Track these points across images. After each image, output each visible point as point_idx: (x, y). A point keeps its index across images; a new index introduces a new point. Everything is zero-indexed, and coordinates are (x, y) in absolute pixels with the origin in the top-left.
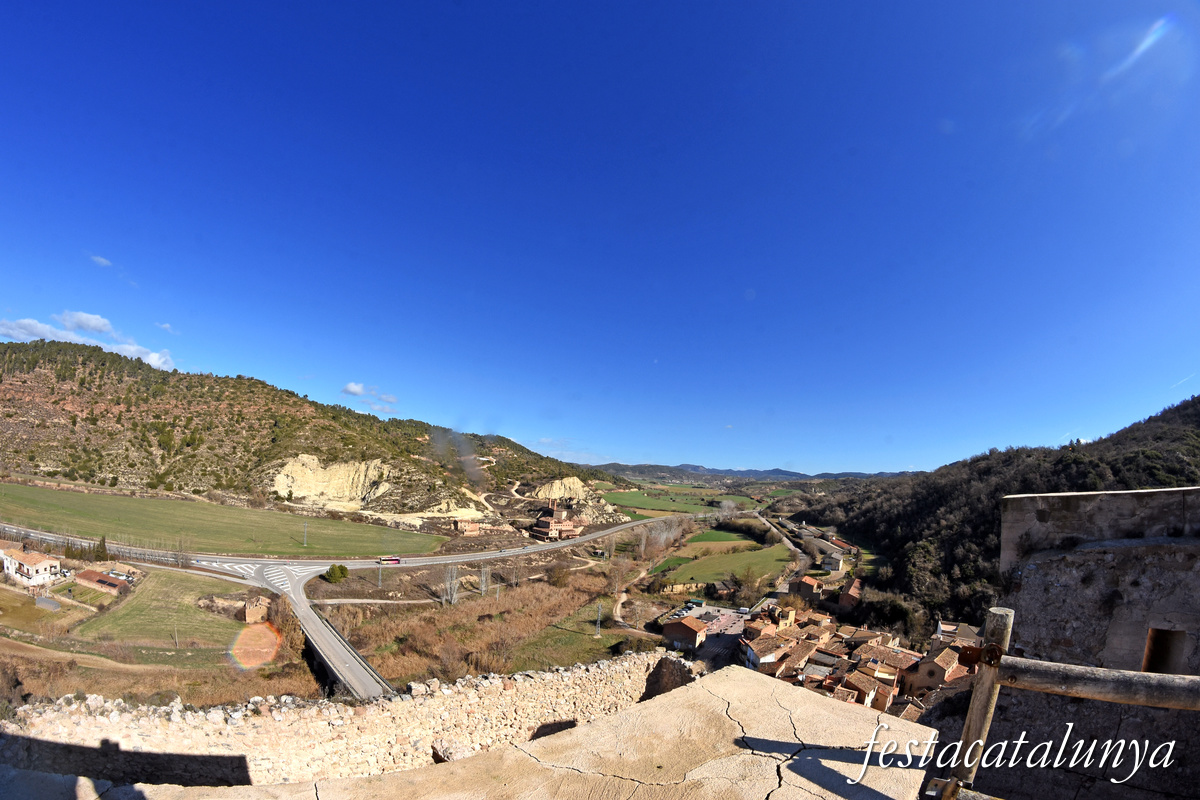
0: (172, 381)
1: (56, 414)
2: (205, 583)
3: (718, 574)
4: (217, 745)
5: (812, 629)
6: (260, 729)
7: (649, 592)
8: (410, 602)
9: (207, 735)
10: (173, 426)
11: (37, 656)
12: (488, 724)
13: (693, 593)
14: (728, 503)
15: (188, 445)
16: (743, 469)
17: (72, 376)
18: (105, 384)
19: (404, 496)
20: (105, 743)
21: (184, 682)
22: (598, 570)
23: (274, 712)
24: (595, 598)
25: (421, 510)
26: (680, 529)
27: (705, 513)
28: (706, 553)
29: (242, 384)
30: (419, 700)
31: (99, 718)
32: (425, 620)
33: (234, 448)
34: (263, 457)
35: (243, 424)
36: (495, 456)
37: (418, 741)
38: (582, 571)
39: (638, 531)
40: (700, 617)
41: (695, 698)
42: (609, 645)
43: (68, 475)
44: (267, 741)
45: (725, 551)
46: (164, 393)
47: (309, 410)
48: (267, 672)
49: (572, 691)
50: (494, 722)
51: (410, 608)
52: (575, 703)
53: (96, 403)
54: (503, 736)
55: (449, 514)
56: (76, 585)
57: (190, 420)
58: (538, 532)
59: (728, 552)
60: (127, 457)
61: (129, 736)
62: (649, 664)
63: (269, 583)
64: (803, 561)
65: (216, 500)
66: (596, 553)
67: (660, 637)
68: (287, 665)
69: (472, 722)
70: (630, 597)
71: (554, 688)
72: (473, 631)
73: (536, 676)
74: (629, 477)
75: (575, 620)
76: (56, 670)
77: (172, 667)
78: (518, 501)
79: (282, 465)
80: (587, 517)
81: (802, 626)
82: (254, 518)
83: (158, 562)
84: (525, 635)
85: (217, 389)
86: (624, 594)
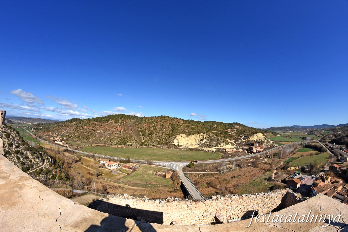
0: (144, 119)
1: (115, 131)
2: (155, 168)
3: (306, 163)
4: (156, 209)
5: (336, 184)
6: (168, 206)
7: (283, 170)
8: (212, 173)
9: (154, 206)
10: (146, 130)
11: (112, 184)
12: (232, 209)
13: (297, 170)
14: (309, 138)
15: (150, 134)
16: (313, 125)
17: (118, 122)
18: (127, 122)
19: (210, 143)
20: (127, 205)
21: (148, 192)
22: (268, 162)
23: (173, 202)
24: (267, 171)
25: (215, 146)
26: (294, 148)
27: (301, 142)
28: (302, 156)
29: (162, 117)
30: (214, 201)
31: (127, 200)
32: (216, 178)
33: (162, 134)
34: (170, 136)
35: (164, 128)
36: (236, 129)
37: (211, 213)
38: (263, 163)
39: (280, 149)
40: (299, 178)
41: (310, 204)
42: (269, 187)
43: (120, 144)
44: (170, 209)
45: (308, 155)
46: (142, 122)
47: (182, 122)
48: (170, 191)
49: (259, 201)
50: (234, 209)
51: (211, 174)
52: (259, 205)
53: (125, 127)
54: (236, 213)
55: (224, 147)
56: (122, 169)
57: (150, 128)
58: (250, 151)
59: (309, 155)
60: (134, 139)
61: (134, 204)
62: (283, 194)
63: (172, 168)
64: (334, 158)
65: (158, 147)
66: (267, 157)
67: (286, 185)
68: (176, 189)
69: (228, 208)
70: (277, 171)
71: (254, 199)
72: (229, 181)
73: (249, 196)
74: (277, 131)
75: (260, 178)
76: (116, 188)
77: (145, 188)
78: (244, 142)
79: (176, 137)
80: (264, 145)
81: (333, 183)
82: (169, 151)
83: (143, 163)
84: (244, 183)
85: (156, 120)
86: (275, 170)
